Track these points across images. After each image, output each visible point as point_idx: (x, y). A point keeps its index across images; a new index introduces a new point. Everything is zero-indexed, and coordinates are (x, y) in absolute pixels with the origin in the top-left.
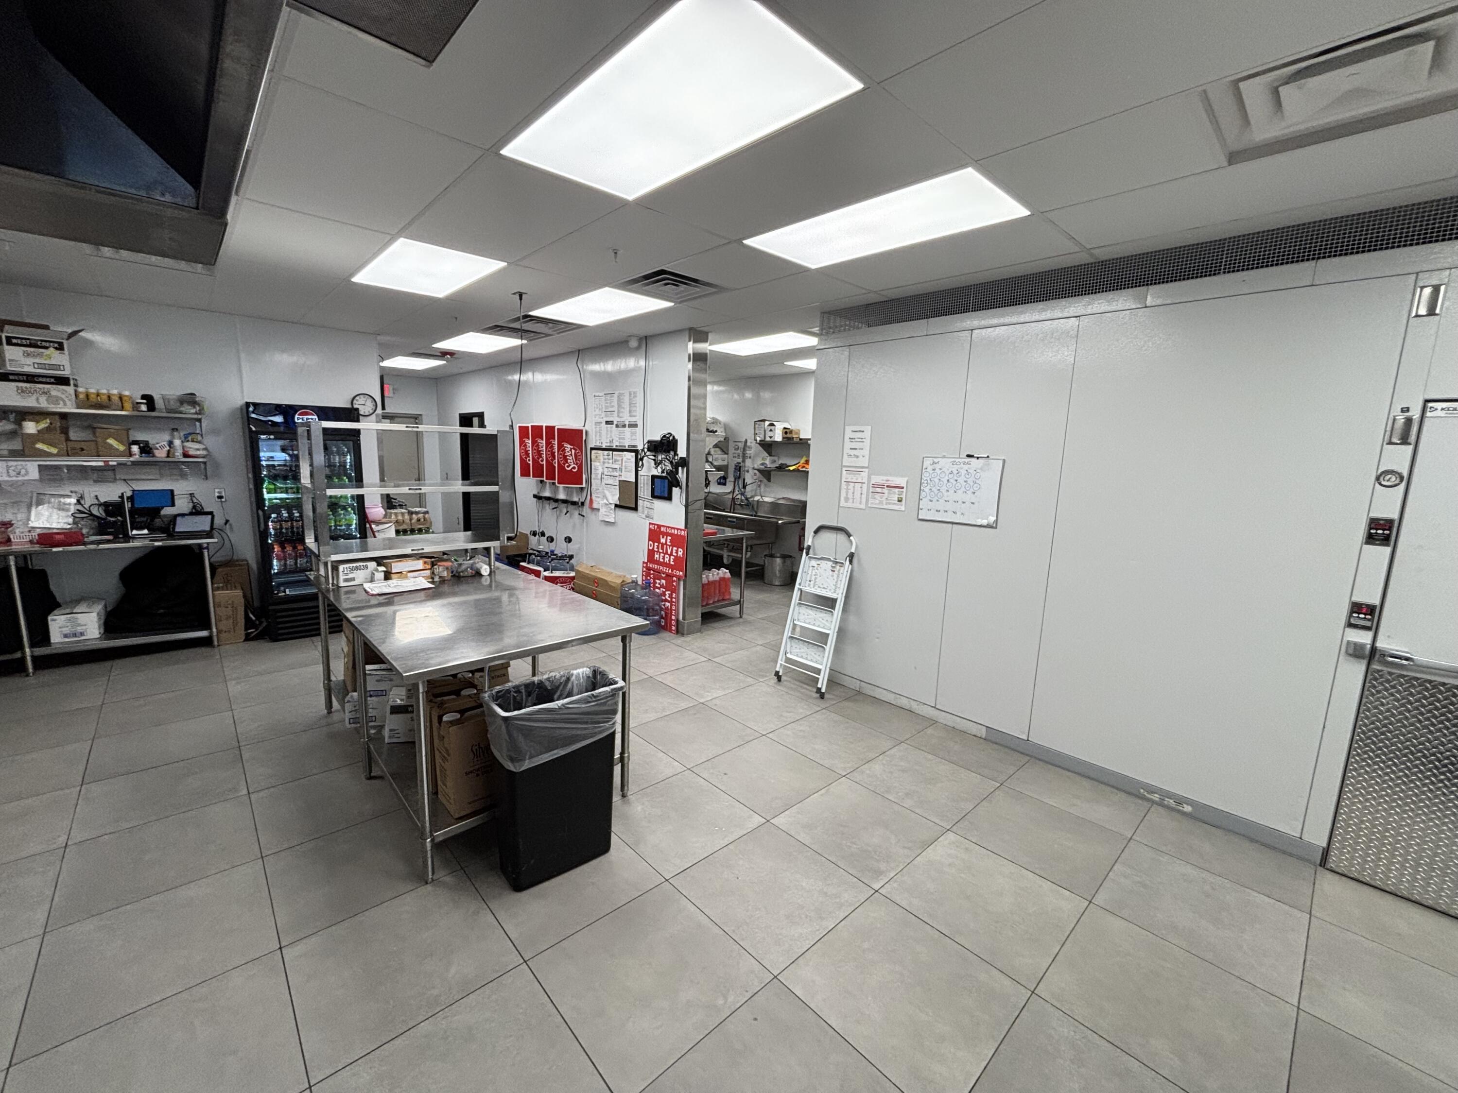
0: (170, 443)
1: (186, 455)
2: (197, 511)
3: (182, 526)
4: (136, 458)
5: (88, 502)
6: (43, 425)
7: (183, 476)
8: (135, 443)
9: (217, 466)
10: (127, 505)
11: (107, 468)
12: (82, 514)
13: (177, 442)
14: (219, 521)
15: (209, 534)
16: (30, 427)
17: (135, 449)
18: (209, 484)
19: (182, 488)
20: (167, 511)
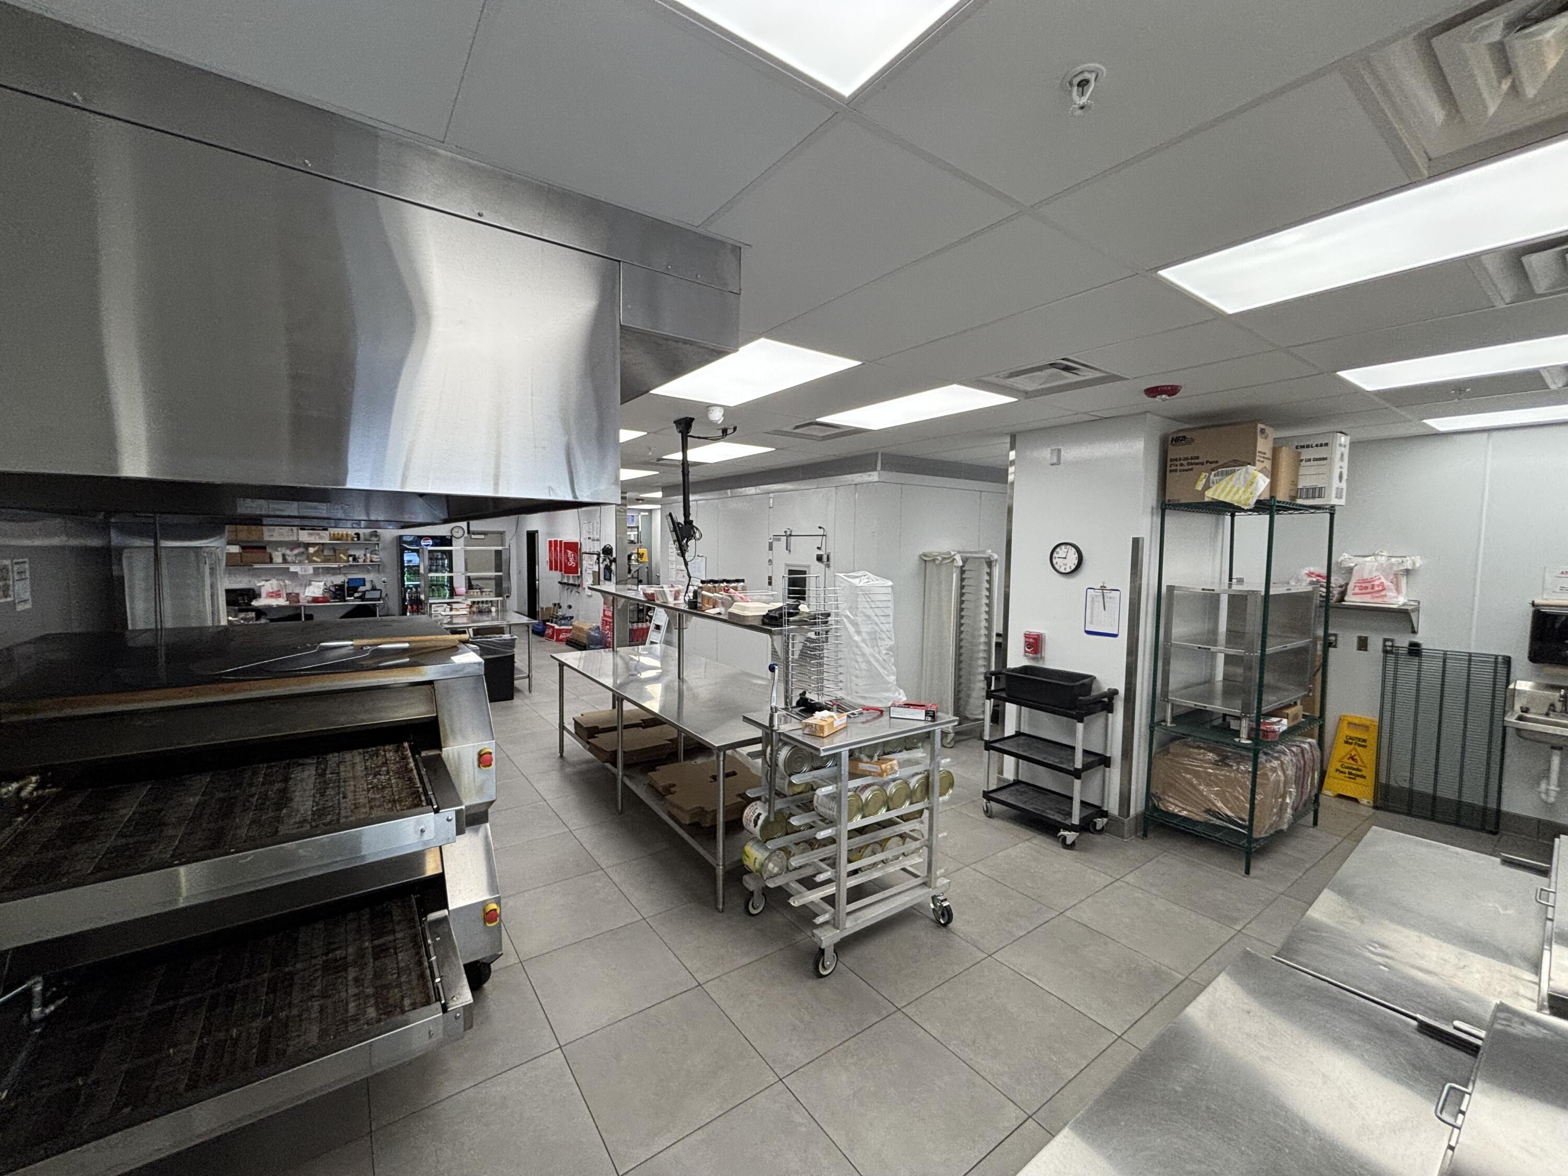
0: (365, 555)
1: (371, 561)
2: (374, 589)
3: (368, 596)
4: (351, 563)
5: (329, 584)
6: (316, 548)
7: (368, 572)
8: (350, 556)
9: (384, 566)
10: (346, 585)
11: (339, 568)
12: (327, 590)
13: (368, 555)
14: (384, 595)
15: (379, 600)
16: (311, 550)
17: (351, 559)
18: (380, 576)
19: (368, 577)
20: (362, 589)
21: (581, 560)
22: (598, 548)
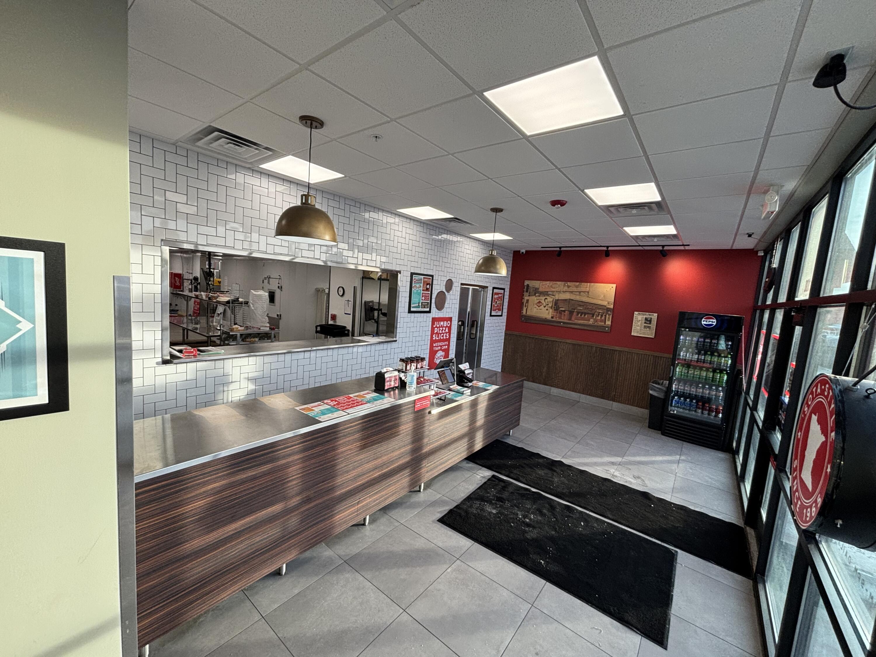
21: (183, 283)
22: (191, 277)
